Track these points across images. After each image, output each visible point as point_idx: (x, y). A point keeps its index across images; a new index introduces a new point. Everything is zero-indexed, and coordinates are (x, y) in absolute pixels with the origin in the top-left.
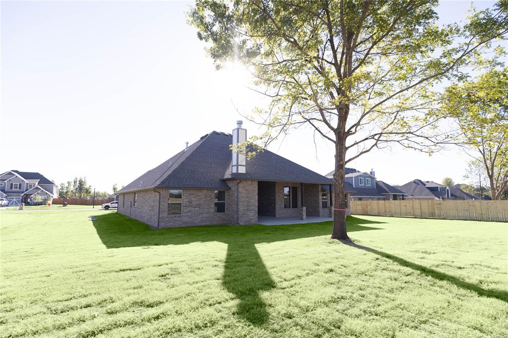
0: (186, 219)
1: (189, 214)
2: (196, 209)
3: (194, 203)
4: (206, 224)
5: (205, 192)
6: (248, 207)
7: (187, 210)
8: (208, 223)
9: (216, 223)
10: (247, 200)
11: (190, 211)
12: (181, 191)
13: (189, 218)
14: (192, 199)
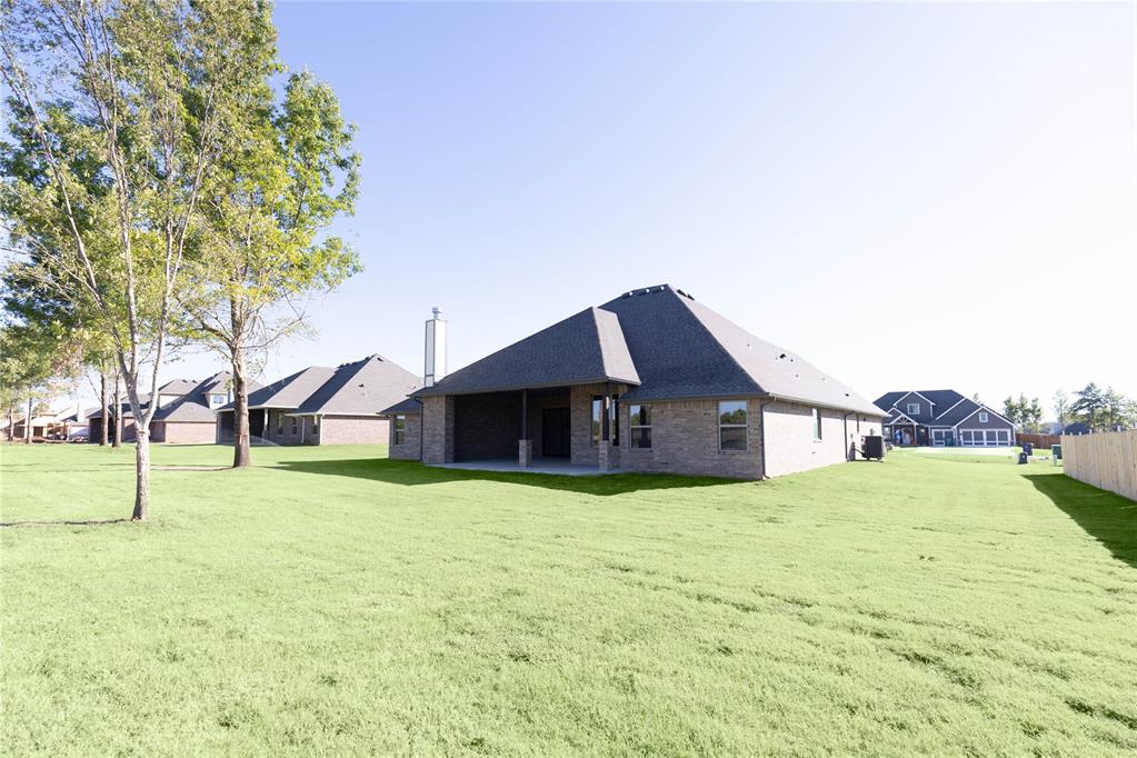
1: (409, 445)
3: (413, 431)
6: (434, 437)
7: (408, 440)
10: (432, 426)
11: (410, 442)
12: (404, 417)
13: (409, 449)
14: (412, 426)
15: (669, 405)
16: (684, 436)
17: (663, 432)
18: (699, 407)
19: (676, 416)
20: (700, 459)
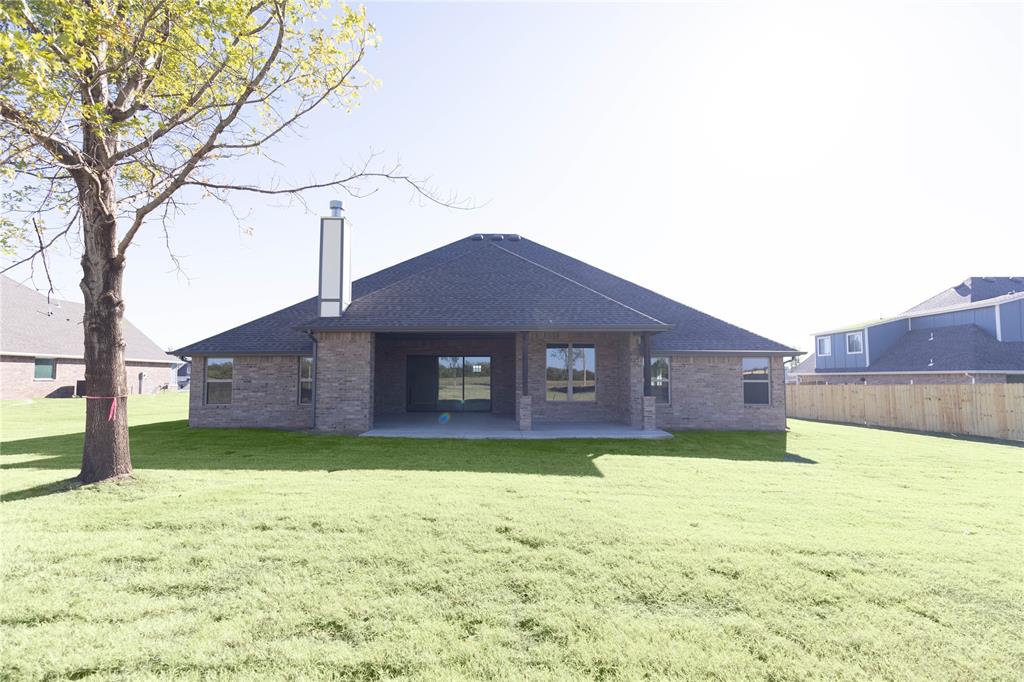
0: (238, 413)
1: (245, 404)
2: (260, 394)
3: (254, 382)
4: (281, 424)
5: (278, 360)
6: (343, 392)
7: (241, 396)
8: (284, 423)
9: (302, 424)
10: (339, 376)
11: (246, 399)
12: (231, 360)
13: (244, 411)
14: (252, 374)
15: (692, 359)
16: (707, 390)
17: (685, 386)
18: (724, 362)
19: (699, 370)
20: (725, 413)
